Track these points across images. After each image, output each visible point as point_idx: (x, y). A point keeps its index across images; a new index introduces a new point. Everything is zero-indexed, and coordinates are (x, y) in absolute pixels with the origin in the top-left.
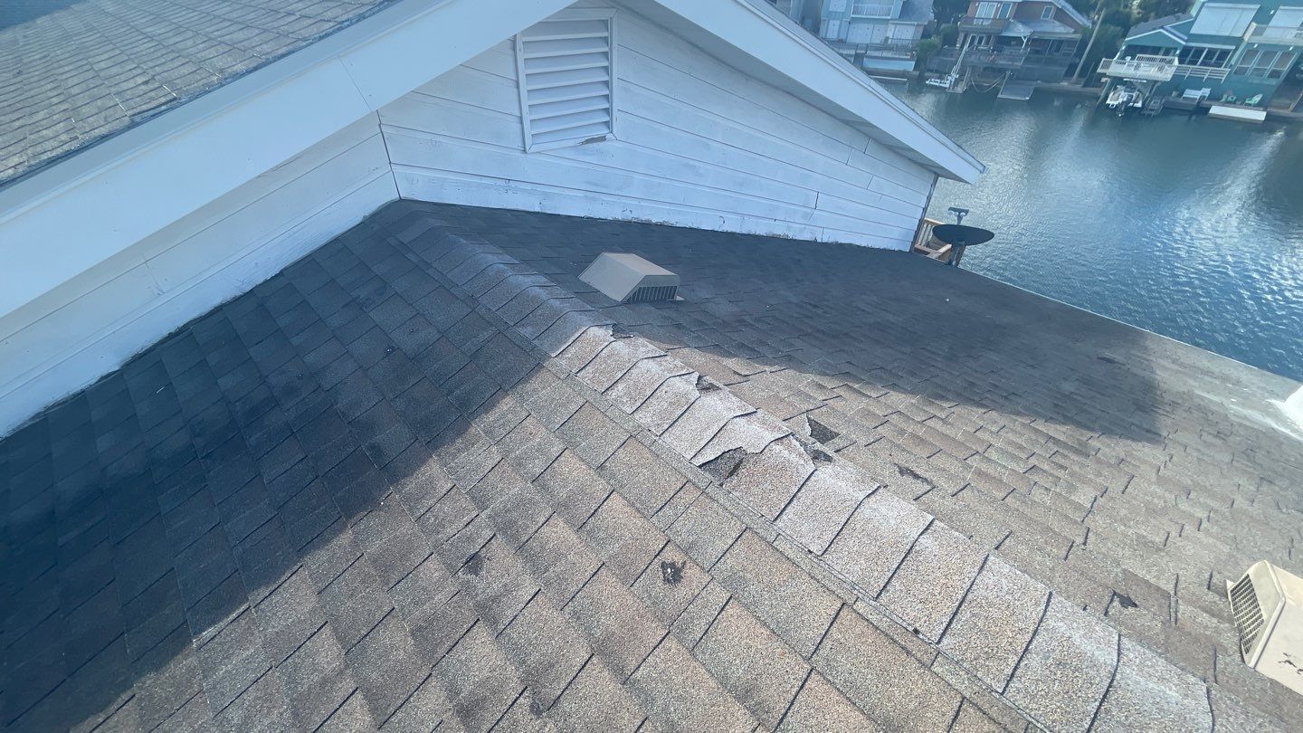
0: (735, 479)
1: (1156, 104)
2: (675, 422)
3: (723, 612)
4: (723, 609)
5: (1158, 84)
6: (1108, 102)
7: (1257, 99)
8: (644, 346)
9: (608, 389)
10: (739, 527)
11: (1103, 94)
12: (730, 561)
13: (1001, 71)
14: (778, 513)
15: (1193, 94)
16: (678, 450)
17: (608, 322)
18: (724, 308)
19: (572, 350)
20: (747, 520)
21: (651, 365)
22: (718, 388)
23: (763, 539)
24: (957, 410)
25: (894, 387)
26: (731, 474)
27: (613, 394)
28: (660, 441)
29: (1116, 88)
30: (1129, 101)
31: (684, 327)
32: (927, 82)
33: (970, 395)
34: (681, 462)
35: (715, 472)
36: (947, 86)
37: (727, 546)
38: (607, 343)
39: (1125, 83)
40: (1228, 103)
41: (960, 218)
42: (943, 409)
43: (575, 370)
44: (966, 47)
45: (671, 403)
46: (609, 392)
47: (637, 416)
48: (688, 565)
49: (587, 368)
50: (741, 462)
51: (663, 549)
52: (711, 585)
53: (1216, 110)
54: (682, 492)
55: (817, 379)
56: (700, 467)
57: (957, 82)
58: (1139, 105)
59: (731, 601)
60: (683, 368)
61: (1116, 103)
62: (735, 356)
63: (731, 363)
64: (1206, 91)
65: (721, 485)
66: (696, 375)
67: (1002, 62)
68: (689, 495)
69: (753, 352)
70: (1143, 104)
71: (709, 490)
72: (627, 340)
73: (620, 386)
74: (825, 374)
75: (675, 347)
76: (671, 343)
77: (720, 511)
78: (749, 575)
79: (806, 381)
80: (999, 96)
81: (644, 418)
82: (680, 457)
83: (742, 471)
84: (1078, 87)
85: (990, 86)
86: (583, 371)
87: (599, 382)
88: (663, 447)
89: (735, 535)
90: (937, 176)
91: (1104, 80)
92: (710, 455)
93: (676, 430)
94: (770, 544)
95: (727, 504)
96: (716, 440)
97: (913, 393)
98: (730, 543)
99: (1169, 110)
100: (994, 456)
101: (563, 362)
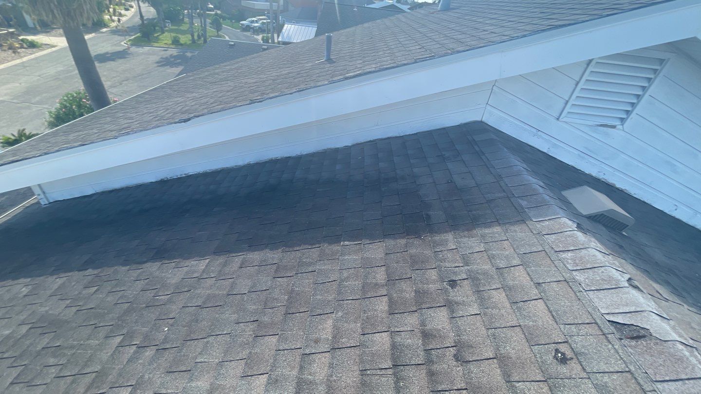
0: (633, 343)
2: (601, 290)
9: (561, 251)
10: (624, 367)
12: (607, 378)
14: (661, 380)
16: (596, 304)
17: (576, 220)
19: (547, 223)
20: (632, 368)
21: (597, 254)
23: (639, 385)
26: (633, 338)
28: (585, 293)
35: (619, 330)
37: (608, 371)
38: (571, 229)
43: (544, 233)
45: (603, 280)
47: (574, 273)
49: (553, 235)
50: (644, 337)
51: (560, 343)
54: (588, 326)
56: (609, 321)
60: (619, 267)
65: (621, 339)
71: (609, 336)
72: (585, 235)
73: (570, 254)
77: (613, 350)
81: (579, 277)
82: (595, 308)
83: (642, 342)
87: (557, 245)
89: (617, 369)
92: (619, 319)
93: (601, 294)
95: (620, 351)
96: (629, 315)
98: (612, 371)
101: (538, 226)
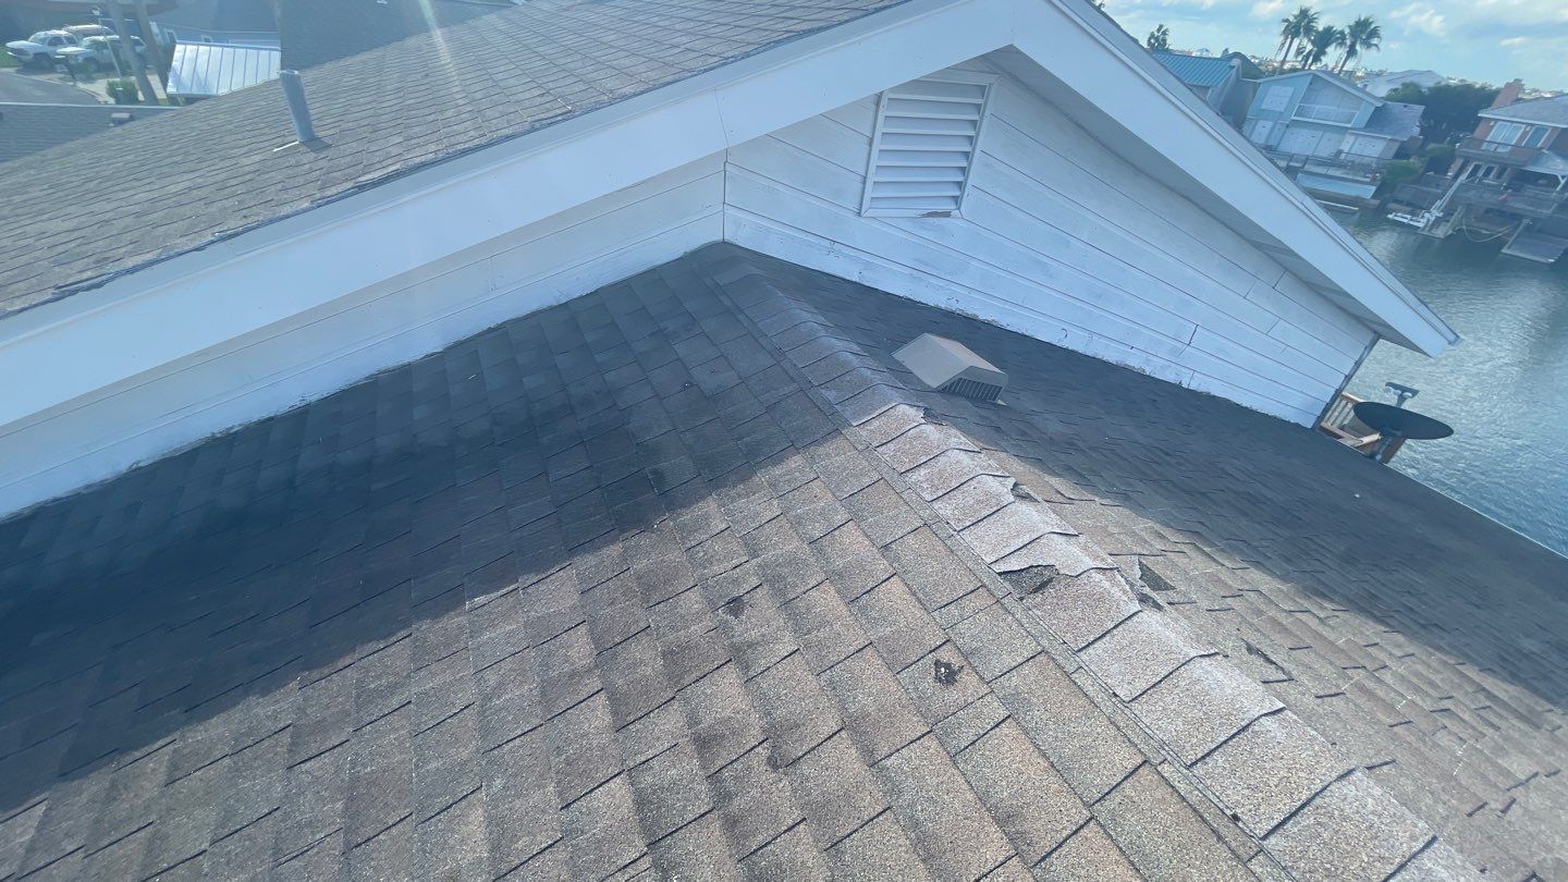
0: (1039, 597)
2: (979, 521)
3: (998, 729)
4: (997, 726)
8: (957, 438)
9: (908, 471)
10: (1030, 648)
12: (1015, 679)
13: (1515, 217)
14: (1084, 645)
16: (977, 550)
17: (920, 404)
18: (1053, 426)
19: (876, 423)
20: (1045, 643)
21: (962, 457)
22: (1036, 501)
23: (1060, 667)
24: (1346, 616)
25: (1258, 564)
26: (1035, 591)
27: (914, 477)
28: (958, 537)
31: (1003, 432)
32: (1390, 216)
33: (1366, 605)
34: (978, 563)
35: (1015, 583)
36: (1421, 225)
37: (1014, 664)
38: (916, 424)
41: (1402, 399)
42: (1323, 608)
43: (875, 444)
44: (1463, 177)
45: (978, 501)
46: (910, 474)
47: (936, 505)
48: (966, 670)
49: (890, 444)
50: (1051, 580)
51: (940, 646)
52: (988, 698)
54: (973, 595)
55: (1158, 527)
56: (1000, 574)
57: (1438, 221)
59: (1009, 720)
60: (997, 470)
62: (1059, 476)
63: (1055, 481)
65: (1021, 599)
66: (1012, 479)
67: (1517, 205)
68: (980, 600)
69: (1082, 479)
71: (1005, 601)
72: (938, 427)
73: (923, 471)
74: (1168, 526)
75: (991, 447)
76: (987, 444)
77: (1015, 624)
78: (1035, 700)
79: (1143, 525)
80: (1504, 251)
81: (944, 509)
82: (978, 559)
83: (1049, 591)
85: (1491, 236)
86: (884, 447)
87: (902, 462)
88: (960, 544)
90: (1378, 336)
92: (1013, 565)
93: (980, 529)
94: (1068, 675)
95: (1024, 621)
96: (1024, 551)
97: (1284, 578)
98: (1019, 661)
100: (1387, 677)
101: (864, 433)
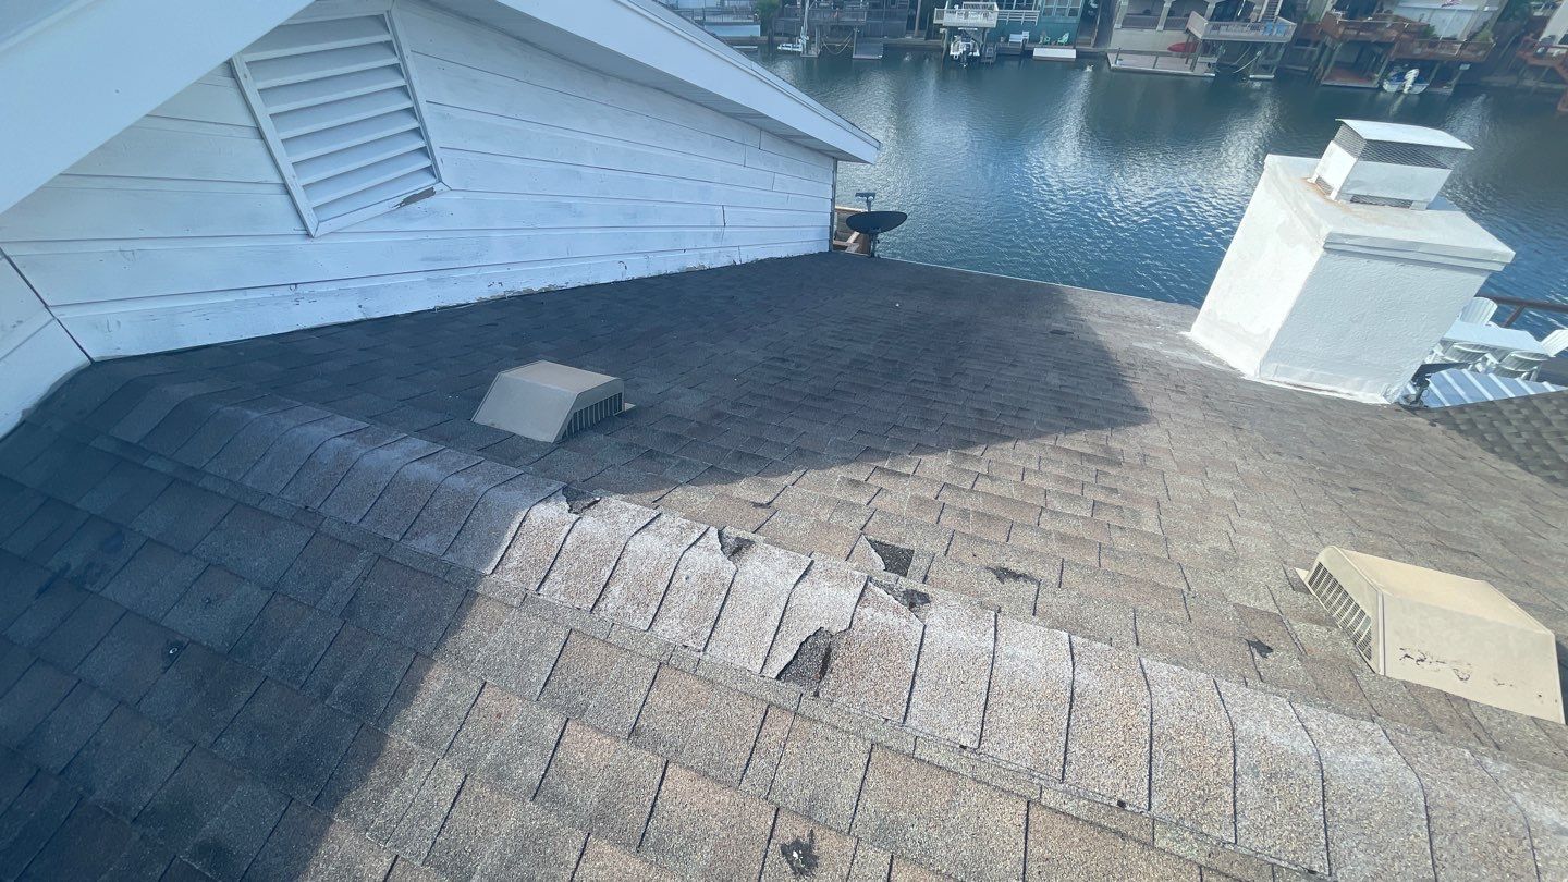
0: (831, 679)
1: (990, 51)
2: (717, 621)
5: (988, 31)
6: (951, 53)
7: (1065, 38)
8: (623, 511)
9: (597, 601)
10: (864, 746)
11: (945, 46)
12: (869, 803)
14: (904, 709)
15: (1018, 38)
16: (738, 663)
19: (516, 553)
20: (869, 734)
21: (647, 541)
22: (750, 543)
23: (898, 752)
26: (823, 672)
27: (609, 605)
28: (708, 657)
29: (954, 39)
30: (968, 51)
32: (779, 48)
34: (748, 679)
35: (800, 678)
37: (858, 783)
38: (567, 528)
39: (960, 33)
40: (1045, 45)
41: (869, 203)
43: (533, 586)
44: (807, 5)
45: (701, 594)
46: (602, 605)
47: (658, 629)
48: (818, 835)
49: (552, 575)
50: (829, 650)
51: (774, 825)
53: (1038, 52)
54: (767, 726)
56: (778, 678)
57: (809, 44)
58: (977, 54)
59: (895, 862)
60: (691, 528)
61: (958, 54)
62: (741, 476)
63: (742, 490)
64: (1026, 35)
65: (816, 694)
66: (713, 532)
68: (778, 727)
69: (757, 462)
70: (980, 52)
71: (803, 708)
72: (595, 510)
73: (615, 590)
75: (663, 492)
77: (829, 732)
78: (901, 815)
80: (854, 56)
81: (671, 628)
83: (836, 662)
84: (921, 40)
85: (842, 47)
86: (547, 583)
87: (581, 593)
88: (715, 666)
89: (862, 762)
90: (836, 160)
91: (942, 31)
92: (784, 656)
93: (723, 633)
94: (911, 756)
95: (835, 720)
96: (783, 628)
98: (860, 777)
99: (1003, 56)
101: (509, 577)
